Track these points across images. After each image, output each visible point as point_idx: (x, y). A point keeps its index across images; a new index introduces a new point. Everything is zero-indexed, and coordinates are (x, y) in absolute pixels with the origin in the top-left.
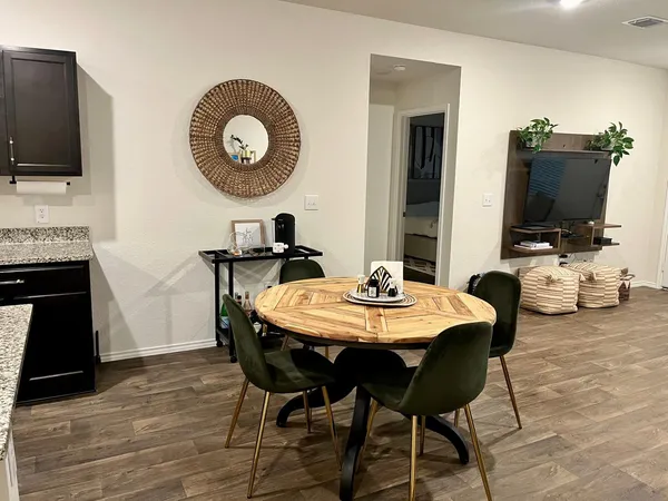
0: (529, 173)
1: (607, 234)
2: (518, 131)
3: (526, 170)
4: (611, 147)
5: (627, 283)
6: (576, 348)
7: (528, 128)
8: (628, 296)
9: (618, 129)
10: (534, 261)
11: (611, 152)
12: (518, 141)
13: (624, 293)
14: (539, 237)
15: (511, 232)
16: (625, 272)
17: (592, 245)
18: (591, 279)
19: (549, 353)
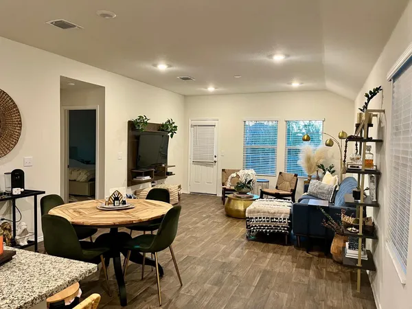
0: (138, 142)
1: (169, 170)
2: (132, 121)
3: (136, 140)
4: (169, 130)
5: (180, 192)
7: (136, 120)
9: (171, 122)
11: (169, 132)
14: (146, 174)
15: (132, 172)
17: (166, 176)
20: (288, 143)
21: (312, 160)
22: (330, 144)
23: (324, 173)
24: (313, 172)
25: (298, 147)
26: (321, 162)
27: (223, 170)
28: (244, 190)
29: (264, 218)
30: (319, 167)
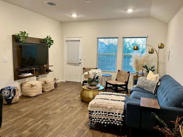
0: (21, 50)
1: (50, 68)
2: (15, 35)
3: (20, 49)
5: (56, 82)
6: (40, 108)
7: (19, 34)
8: (57, 85)
9: (49, 37)
10: (27, 79)
11: (48, 44)
12: (16, 39)
13: (56, 85)
14: (28, 71)
15: (17, 71)
16: (55, 79)
17: (45, 72)
18: (45, 83)
19: (30, 114)
20: (124, 52)
21: (139, 62)
22: (151, 52)
23: (148, 72)
24: (140, 70)
25: (130, 54)
26: (145, 64)
27: (84, 68)
28: (93, 83)
29: (102, 112)
30: (144, 67)
